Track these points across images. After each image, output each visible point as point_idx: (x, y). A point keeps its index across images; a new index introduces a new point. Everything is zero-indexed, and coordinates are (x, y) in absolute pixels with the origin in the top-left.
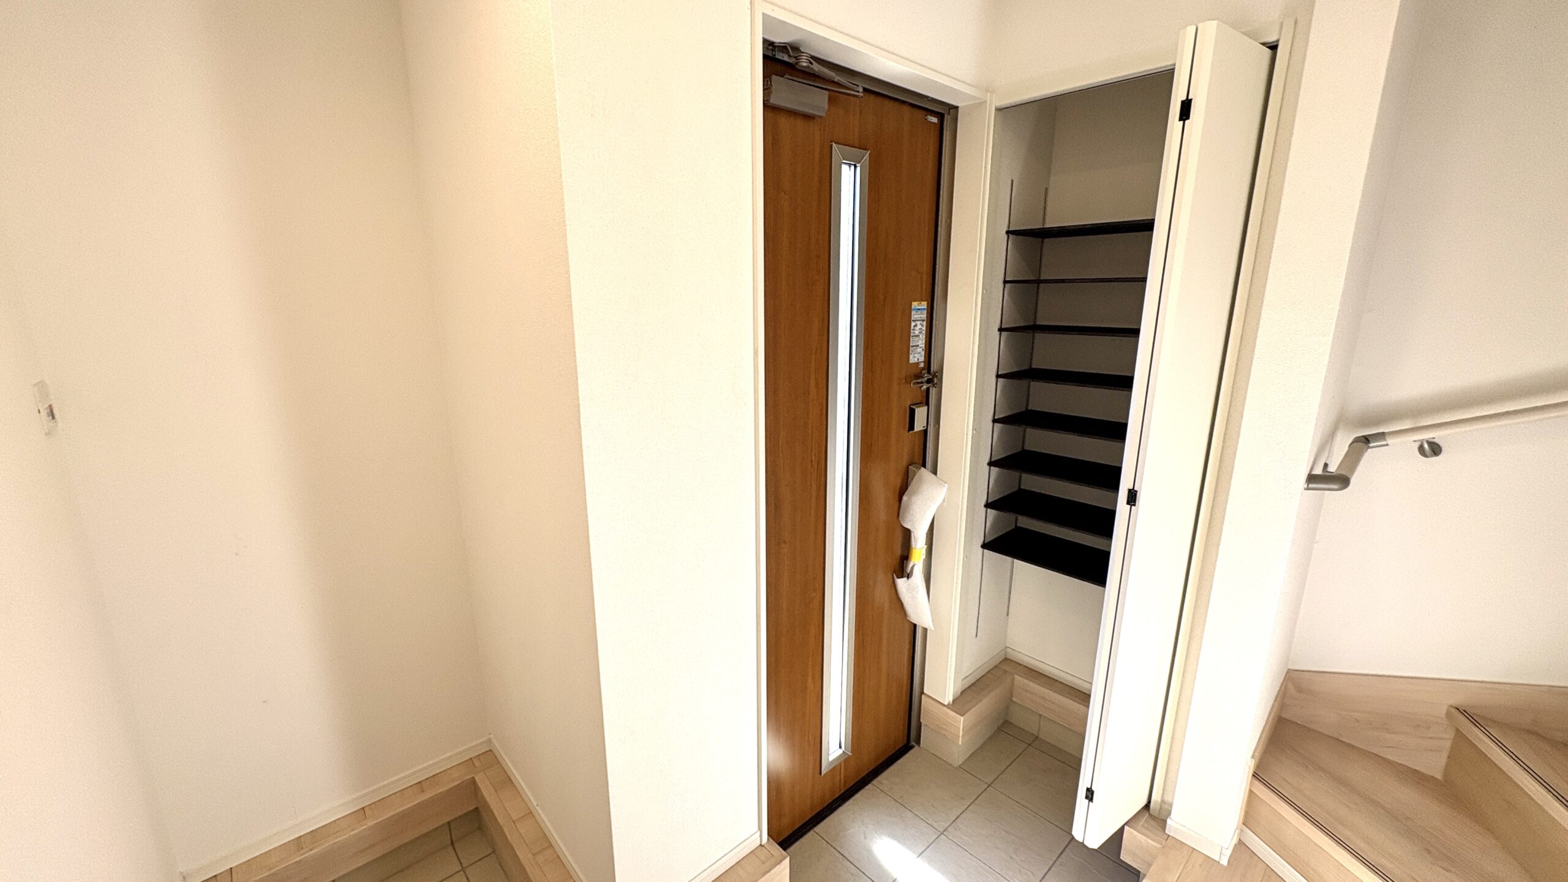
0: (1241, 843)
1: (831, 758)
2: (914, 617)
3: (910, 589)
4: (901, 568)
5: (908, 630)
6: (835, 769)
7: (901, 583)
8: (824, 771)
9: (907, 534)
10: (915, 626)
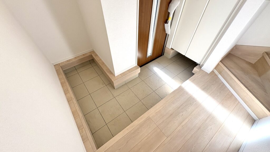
0: (213, 71)
1: (148, 56)
2: (167, 32)
3: (167, 26)
4: (166, 22)
5: (165, 35)
6: (149, 57)
7: (166, 25)
8: (147, 57)
9: (169, 13)
10: (167, 34)
